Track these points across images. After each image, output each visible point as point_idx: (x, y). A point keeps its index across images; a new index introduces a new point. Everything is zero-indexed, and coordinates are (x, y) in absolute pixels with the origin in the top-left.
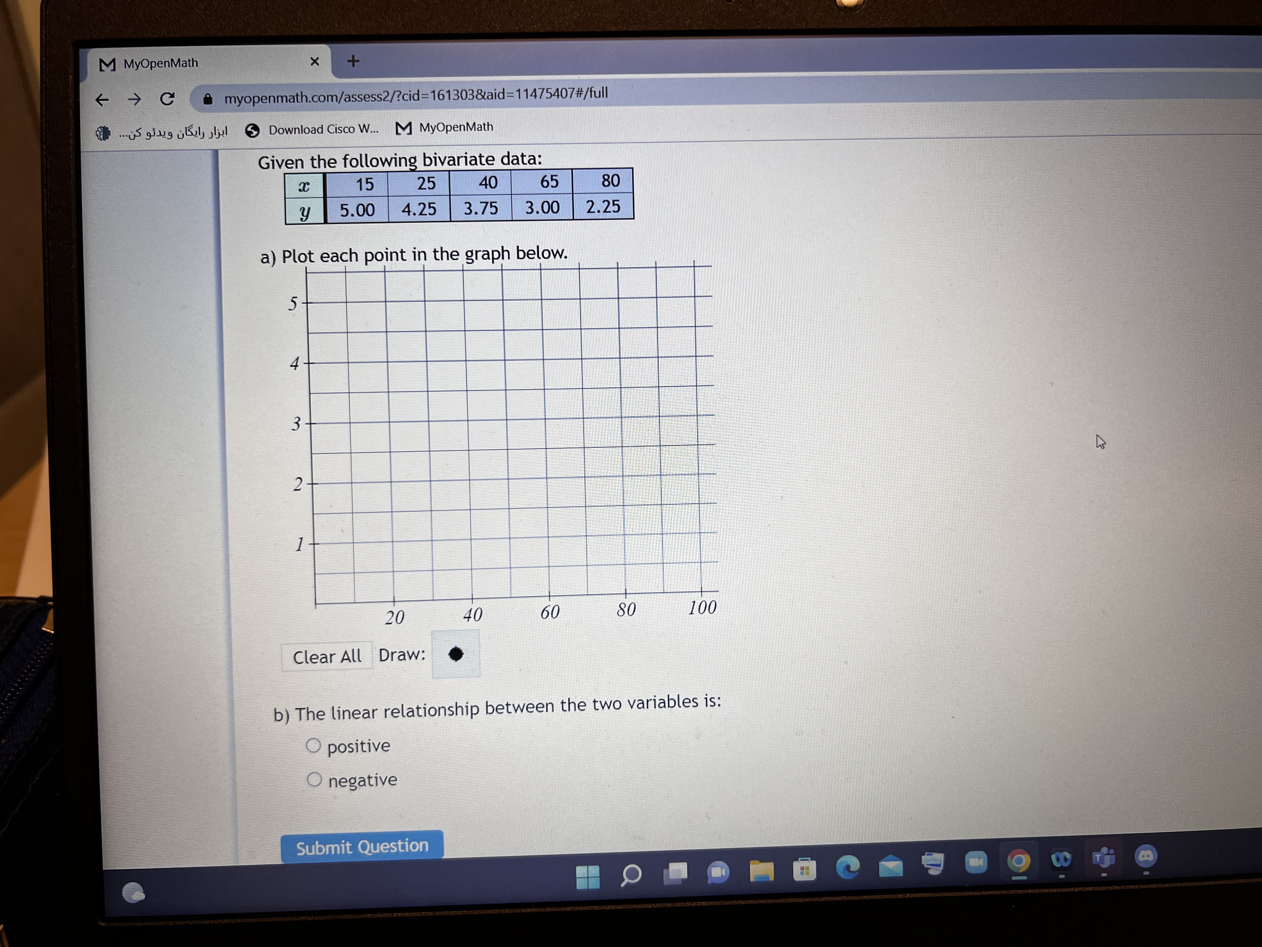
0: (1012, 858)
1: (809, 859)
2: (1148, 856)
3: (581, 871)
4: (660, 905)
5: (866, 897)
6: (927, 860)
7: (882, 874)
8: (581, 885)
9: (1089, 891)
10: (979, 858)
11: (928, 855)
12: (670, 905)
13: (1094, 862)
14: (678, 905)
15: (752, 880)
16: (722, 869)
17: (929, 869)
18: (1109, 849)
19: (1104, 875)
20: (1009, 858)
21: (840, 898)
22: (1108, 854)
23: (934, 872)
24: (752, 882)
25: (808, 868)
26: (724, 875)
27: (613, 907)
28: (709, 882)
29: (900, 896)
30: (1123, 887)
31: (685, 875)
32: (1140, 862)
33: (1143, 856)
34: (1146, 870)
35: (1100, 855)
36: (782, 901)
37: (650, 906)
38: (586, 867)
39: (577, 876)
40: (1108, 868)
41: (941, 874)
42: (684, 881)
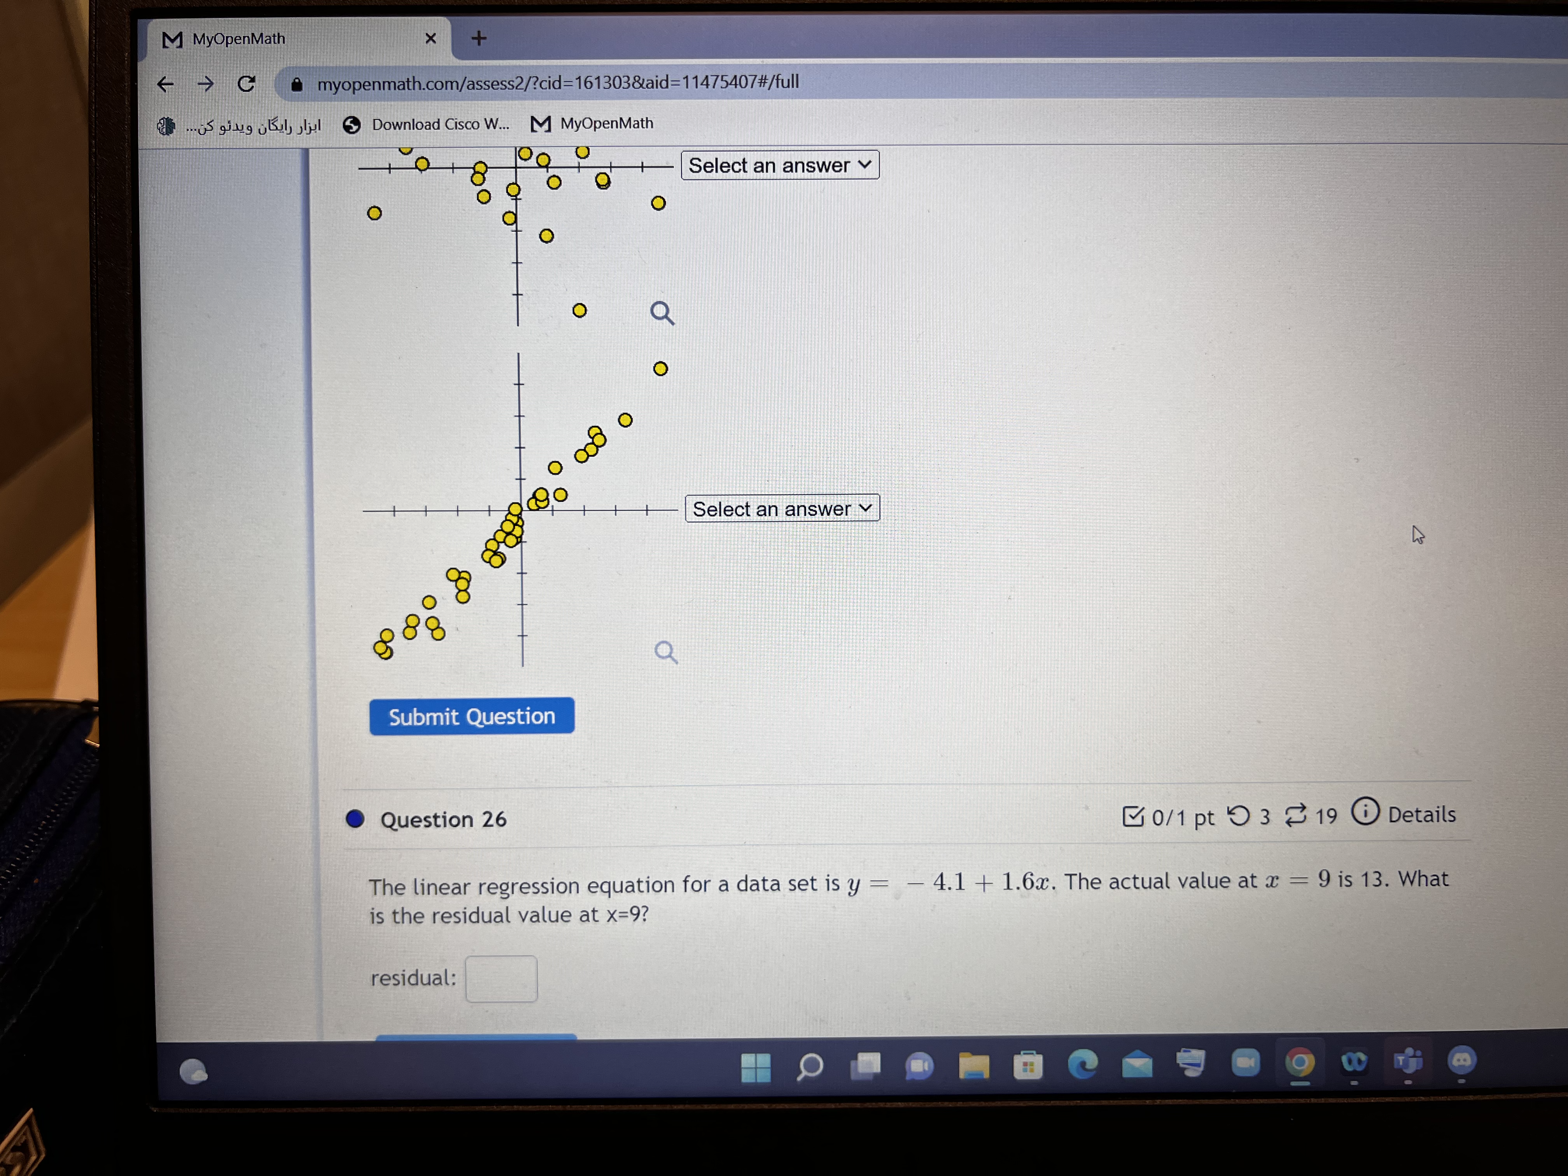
0: (1291, 1060)
1: (1034, 1052)
2: (1465, 1060)
3: (747, 1060)
4: (845, 1105)
5: (1104, 1103)
6: (1183, 1057)
7: (1126, 1073)
8: (747, 1077)
9: (1388, 1103)
10: (1250, 1058)
11: (1185, 1051)
12: (858, 1105)
13: (1396, 1066)
14: (868, 1105)
15: (962, 1076)
16: (924, 1062)
17: (1185, 1069)
18: (1415, 1051)
19: (1408, 1082)
20: (1288, 1058)
21: (1073, 1103)
22: (1414, 1056)
23: (1191, 1073)
24: (963, 1080)
25: (1032, 1064)
26: (927, 1069)
27: (786, 1106)
28: (908, 1078)
29: (1148, 1102)
30: (1432, 1099)
31: (877, 1068)
32: (1453, 1066)
33: (1459, 1060)
34: (1462, 1077)
35: (1403, 1058)
36: (998, 1104)
37: (833, 1106)
38: (754, 1055)
39: (743, 1066)
40: (1413, 1073)
41: (1201, 1076)
42: (876, 1075)
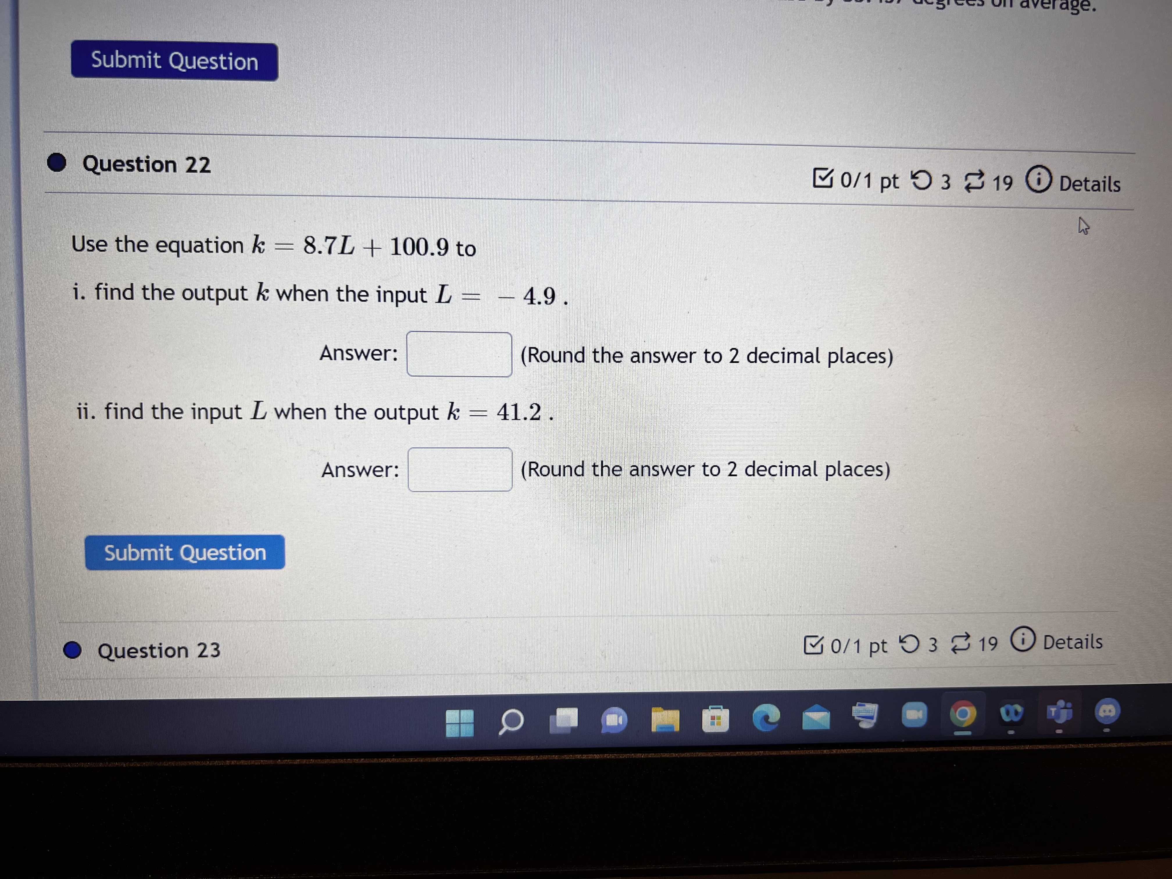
0: (956, 711)
1: (722, 707)
2: (1110, 711)
3: (451, 716)
4: (545, 757)
5: (786, 753)
6: (857, 711)
7: (806, 726)
8: (451, 732)
9: (1041, 751)
10: (918, 711)
11: (859, 705)
12: (556, 757)
13: (1048, 718)
14: (566, 757)
15: (654, 729)
16: (618, 717)
17: (859, 721)
18: (1066, 703)
19: (1059, 731)
20: (952, 710)
21: (757, 753)
22: (1065, 708)
23: (865, 725)
24: (654, 732)
25: (719, 718)
26: (621, 722)
27: (488, 759)
28: (603, 731)
29: (825, 751)
30: (1080, 746)
31: (575, 723)
32: (1100, 717)
33: (1105, 711)
34: (1107, 726)
35: (1055, 709)
36: (688, 755)
37: (532, 758)
38: (458, 711)
39: (447, 722)
40: (1063, 724)
41: (874, 727)
42: (573, 729)
